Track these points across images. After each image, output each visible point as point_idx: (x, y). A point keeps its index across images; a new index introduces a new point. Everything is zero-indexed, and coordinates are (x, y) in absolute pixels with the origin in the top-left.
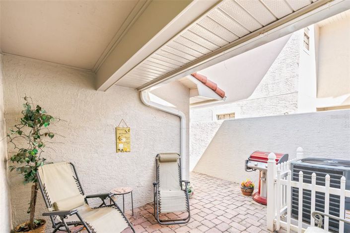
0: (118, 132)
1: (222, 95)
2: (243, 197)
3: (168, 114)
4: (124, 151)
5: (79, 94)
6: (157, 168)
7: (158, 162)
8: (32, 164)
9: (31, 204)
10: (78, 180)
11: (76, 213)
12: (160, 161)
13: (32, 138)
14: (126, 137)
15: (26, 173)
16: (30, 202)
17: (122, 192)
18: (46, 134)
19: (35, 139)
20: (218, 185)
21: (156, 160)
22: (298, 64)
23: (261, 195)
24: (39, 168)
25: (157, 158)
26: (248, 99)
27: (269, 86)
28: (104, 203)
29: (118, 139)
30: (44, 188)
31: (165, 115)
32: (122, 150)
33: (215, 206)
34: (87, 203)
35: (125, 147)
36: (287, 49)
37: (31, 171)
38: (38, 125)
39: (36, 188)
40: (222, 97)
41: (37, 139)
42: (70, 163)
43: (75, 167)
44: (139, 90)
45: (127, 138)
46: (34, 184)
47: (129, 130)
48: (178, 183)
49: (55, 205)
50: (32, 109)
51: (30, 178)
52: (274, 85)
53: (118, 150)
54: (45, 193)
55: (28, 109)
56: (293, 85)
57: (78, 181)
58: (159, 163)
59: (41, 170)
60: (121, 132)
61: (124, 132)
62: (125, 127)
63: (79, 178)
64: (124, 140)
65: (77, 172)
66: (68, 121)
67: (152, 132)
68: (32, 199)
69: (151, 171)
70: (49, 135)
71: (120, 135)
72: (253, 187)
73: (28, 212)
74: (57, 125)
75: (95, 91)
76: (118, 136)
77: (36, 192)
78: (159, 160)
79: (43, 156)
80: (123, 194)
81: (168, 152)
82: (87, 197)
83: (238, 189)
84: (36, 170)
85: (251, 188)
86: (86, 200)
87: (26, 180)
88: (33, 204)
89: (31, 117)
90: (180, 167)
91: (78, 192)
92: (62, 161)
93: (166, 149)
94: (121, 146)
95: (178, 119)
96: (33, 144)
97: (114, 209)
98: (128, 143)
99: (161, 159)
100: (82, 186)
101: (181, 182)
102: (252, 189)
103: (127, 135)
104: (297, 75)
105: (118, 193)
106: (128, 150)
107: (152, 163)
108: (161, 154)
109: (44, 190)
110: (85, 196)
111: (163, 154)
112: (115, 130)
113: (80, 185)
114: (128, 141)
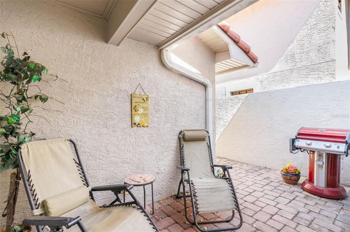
0: (134, 100)
1: (254, 60)
2: (287, 187)
3: (192, 82)
4: (141, 125)
5: (85, 46)
6: (181, 149)
7: (182, 140)
8: (13, 140)
9: (9, 201)
10: (80, 164)
11: (78, 223)
12: (185, 140)
13: (14, 100)
14: (143, 108)
15: (3, 154)
16: (6, 199)
17: (142, 182)
18: (36, 97)
19: (19, 101)
20: (247, 171)
21: (179, 138)
22: (334, 28)
23: (315, 184)
24: (23, 146)
25: (181, 136)
26: (269, 72)
27: (296, 56)
28: (118, 199)
29: (133, 109)
30: (29, 178)
31: (188, 82)
32: (139, 124)
33: (259, 200)
34: (92, 198)
35: (143, 120)
36: (319, 13)
37: (10, 150)
38: (25, 82)
39: (17, 177)
40: (254, 63)
41: (21, 102)
42: (71, 141)
43: (77, 147)
44: (159, 47)
45: (145, 109)
46: (15, 170)
47: (147, 98)
48: (209, 169)
49: (44, 205)
50: (16, 56)
51: (9, 162)
52: (302, 55)
53: (133, 124)
54: (29, 185)
55: (9, 55)
56: (328, 53)
57: (81, 166)
58: (183, 142)
59: (26, 150)
60: (138, 100)
61: (141, 101)
62: (143, 93)
63: (82, 162)
64: (141, 111)
65: (79, 153)
66: (69, 81)
67: (174, 103)
68: (11, 194)
69: (173, 152)
70: (41, 98)
71: (137, 104)
72: (299, 173)
73: (4, 216)
74: (52, 85)
75: (105, 44)
76: (134, 105)
77: (17, 184)
78: (183, 138)
79: (31, 128)
80: (144, 185)
81: (193, 128)
82: (93, 190)
83: (277, 176)
84: (18, 148)
85: (296, 175)
86: (91, 194)
87: (4, 165)
88: (12, 201)
89: (13, 69)
90: (209, 147)
91: (80, 182)
92: (59, 137)
93: (190, 124)
94: (137, 119)
95: (203, 88)
96: (14, 108)
97: (136, 210)
98: (146, 115)
99: (186, 137)
100: (86, 173)
101: (213, 167)
102: (298, 176)
103: (144, 105)
104: (334, 41)
105: (136, 184)
106: (146, 124)
107: (174, 143)
108: (185, 130)
109: (28, 180)
110: (90, 188)
111: (188, 130)
112: (130, 98)
113: (83, 172)
114: (146, 112)
